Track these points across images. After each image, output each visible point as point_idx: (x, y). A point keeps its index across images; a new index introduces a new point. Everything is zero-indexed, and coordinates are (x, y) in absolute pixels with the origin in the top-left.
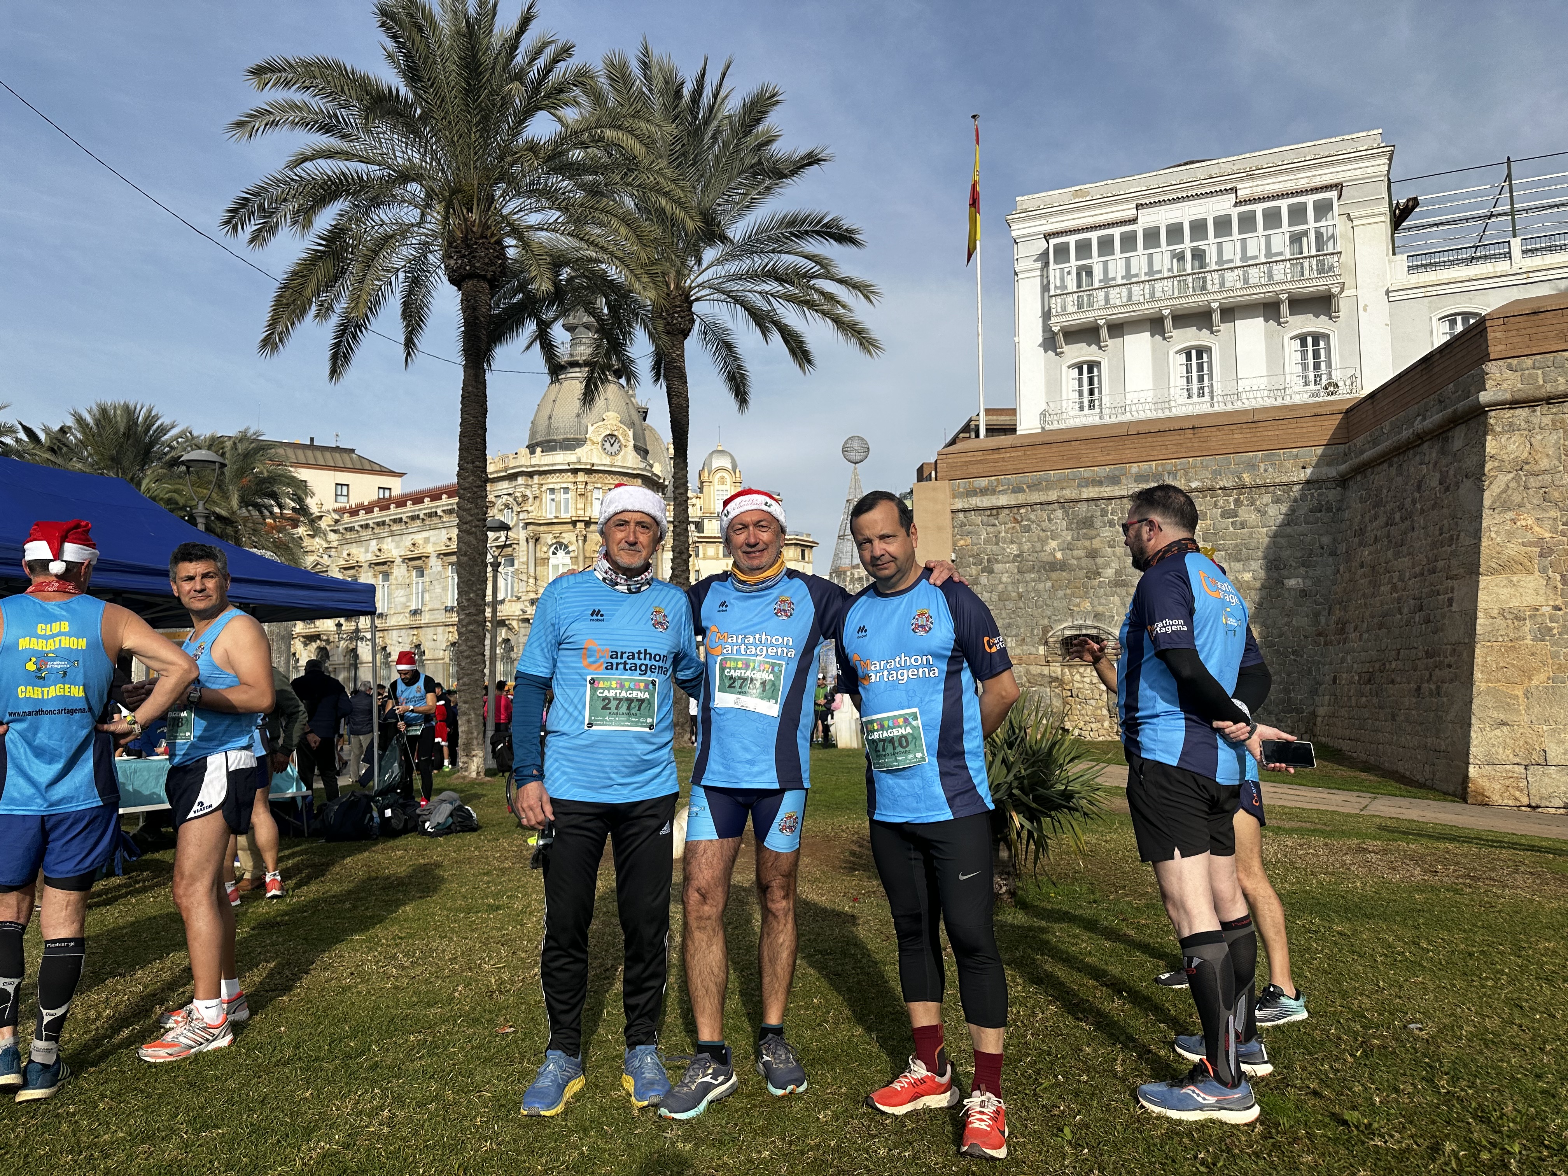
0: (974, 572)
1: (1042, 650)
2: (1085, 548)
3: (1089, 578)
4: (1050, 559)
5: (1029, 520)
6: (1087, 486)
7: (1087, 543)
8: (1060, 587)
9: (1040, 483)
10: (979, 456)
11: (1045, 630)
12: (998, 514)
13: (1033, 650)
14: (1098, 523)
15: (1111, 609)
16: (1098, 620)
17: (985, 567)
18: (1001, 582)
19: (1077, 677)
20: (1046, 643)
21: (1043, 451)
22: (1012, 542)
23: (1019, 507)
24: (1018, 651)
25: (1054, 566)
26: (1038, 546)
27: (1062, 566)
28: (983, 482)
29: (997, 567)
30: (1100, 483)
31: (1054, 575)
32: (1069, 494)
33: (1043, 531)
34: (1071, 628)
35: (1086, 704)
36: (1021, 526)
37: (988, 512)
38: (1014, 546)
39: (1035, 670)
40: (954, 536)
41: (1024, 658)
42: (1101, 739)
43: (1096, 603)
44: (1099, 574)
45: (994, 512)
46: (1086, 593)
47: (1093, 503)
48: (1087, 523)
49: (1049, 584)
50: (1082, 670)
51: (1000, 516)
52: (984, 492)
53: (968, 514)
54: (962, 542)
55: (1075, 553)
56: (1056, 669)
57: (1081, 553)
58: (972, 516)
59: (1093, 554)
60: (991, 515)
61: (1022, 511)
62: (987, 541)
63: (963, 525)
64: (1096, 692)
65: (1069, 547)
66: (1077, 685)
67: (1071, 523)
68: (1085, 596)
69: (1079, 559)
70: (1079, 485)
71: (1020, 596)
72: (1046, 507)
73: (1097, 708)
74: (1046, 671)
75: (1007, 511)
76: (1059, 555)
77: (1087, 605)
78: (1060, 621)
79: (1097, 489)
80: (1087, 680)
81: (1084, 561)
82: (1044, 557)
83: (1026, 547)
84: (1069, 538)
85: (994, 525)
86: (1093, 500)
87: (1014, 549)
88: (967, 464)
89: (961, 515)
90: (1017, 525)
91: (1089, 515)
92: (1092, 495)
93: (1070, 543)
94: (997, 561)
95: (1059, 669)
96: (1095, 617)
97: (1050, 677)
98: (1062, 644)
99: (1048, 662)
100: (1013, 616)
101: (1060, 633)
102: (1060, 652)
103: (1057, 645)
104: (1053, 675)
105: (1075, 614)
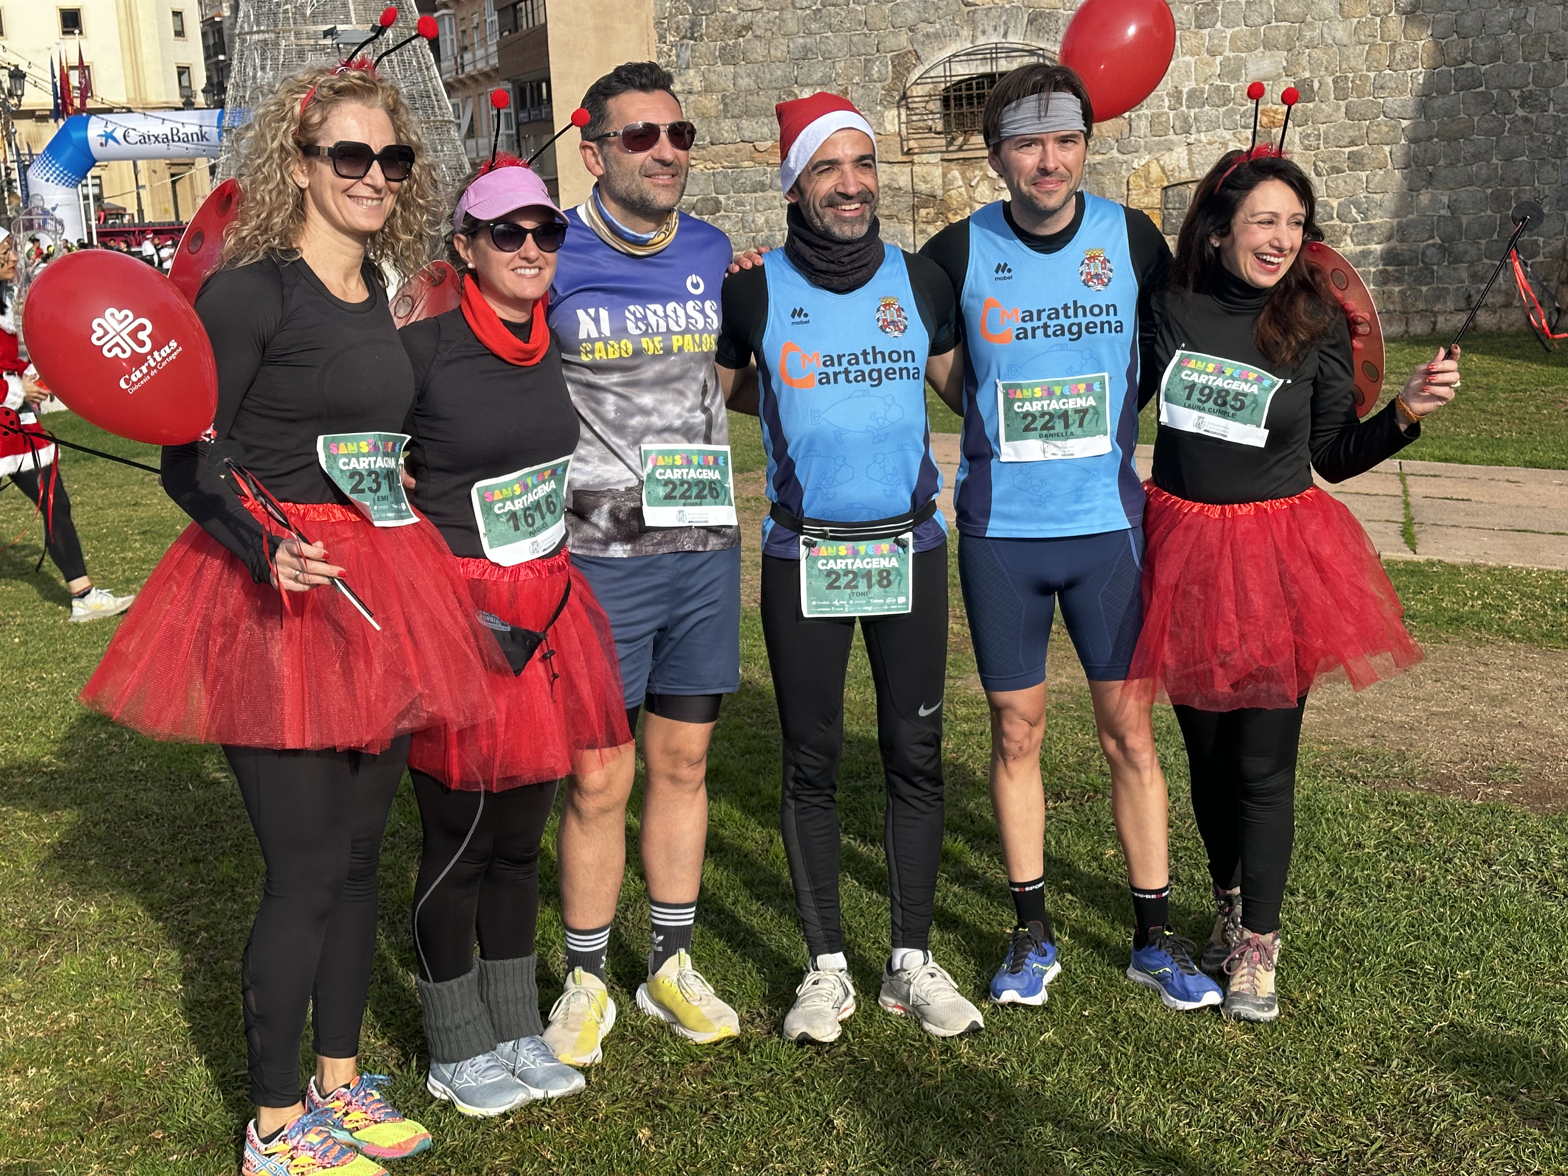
1: (892, 120)
11: (902, 64)
20: (904, 100)
34: (970, 55)
56: (930, 172)
74: (902, 177)
78: (939, 39)
95: (938, 172)
96: (1031, 22)
97: (914, 193)
98: (946, 101)
99: (909, 152)
100: (814, 26)
101: (939, 71)
102: (939, 126)
103: (931, 106)
104: (922, 187)
105: (979, 15)
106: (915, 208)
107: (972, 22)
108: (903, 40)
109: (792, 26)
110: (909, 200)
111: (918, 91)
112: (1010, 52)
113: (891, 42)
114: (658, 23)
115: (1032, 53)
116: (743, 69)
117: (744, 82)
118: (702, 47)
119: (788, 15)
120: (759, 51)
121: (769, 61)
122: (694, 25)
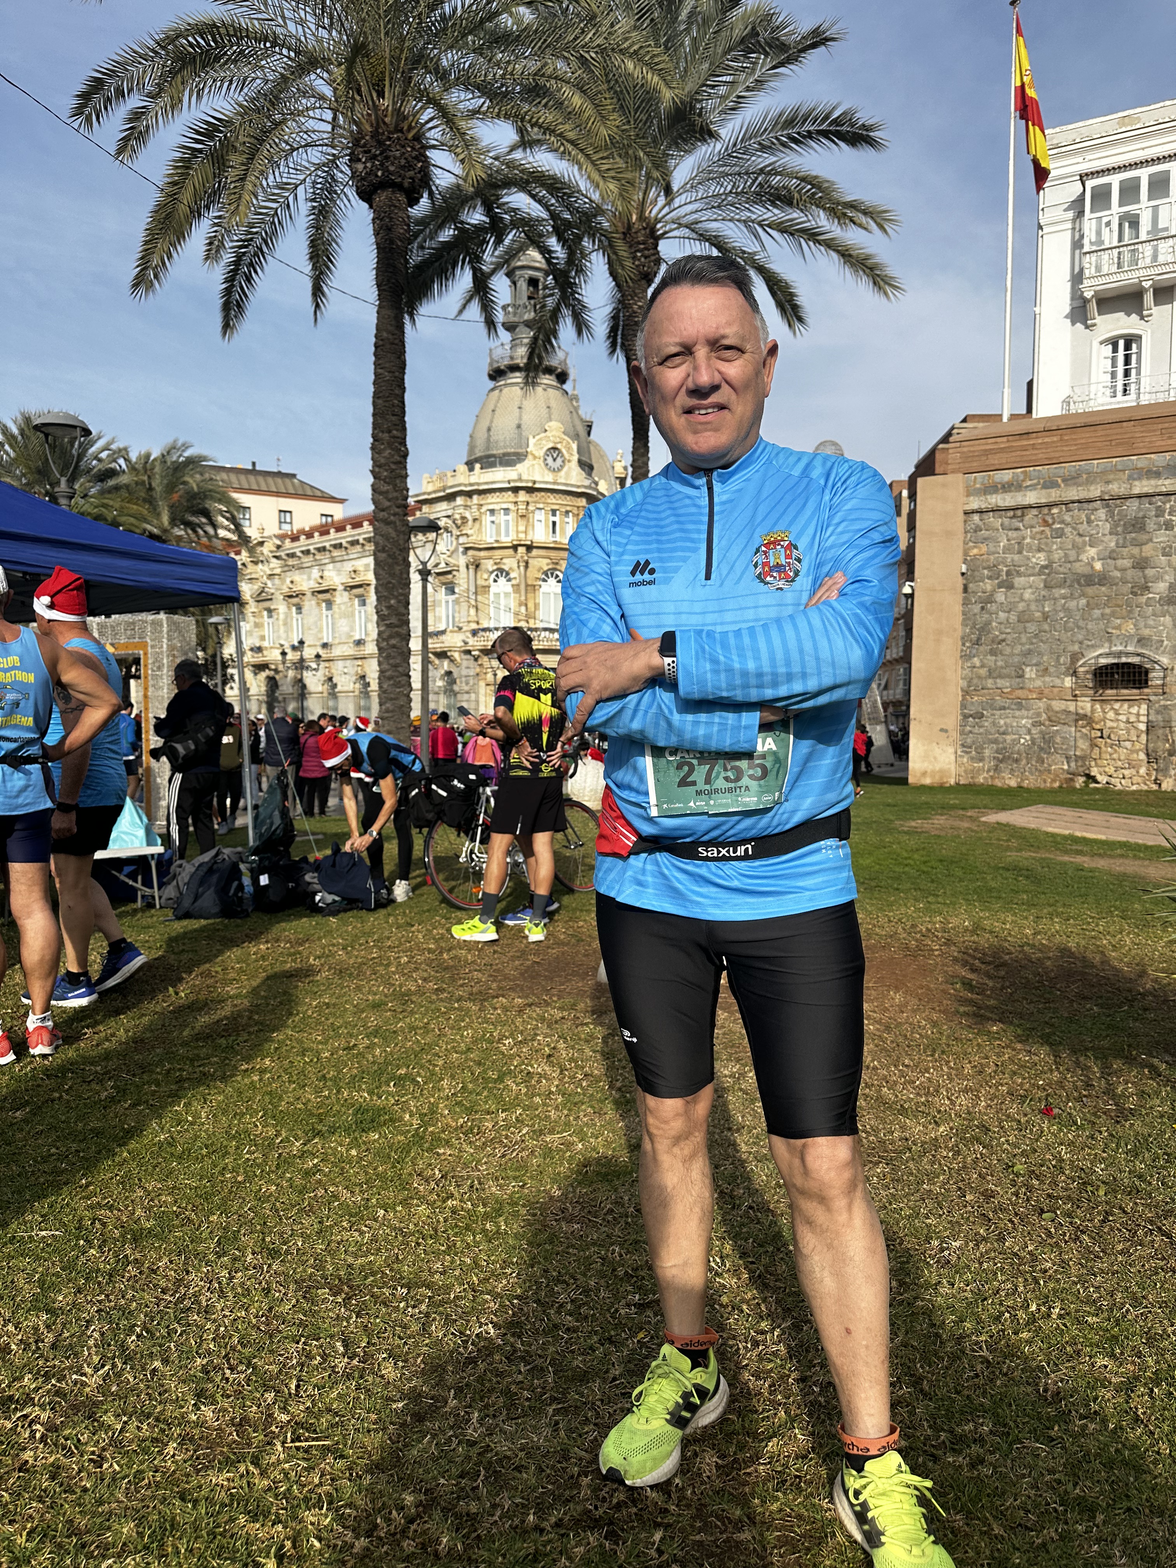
0: (989, 588)
1: (1068, 682)
2: (1133, 556)
3: (1135, 594)
4: (1087, 570)
5: (1062, 522)
6: (1139, 479)
7: (1136, 551)
8: (1097, 606)
9: (1079, 476)
10: (1003, 443)
11: (1075, 657)
12: (1023, 515)
13: (1057, 682)
14: (1151, 525)
15: (1161, 632)
16: (1143, 646)
17: (1003, 581)
18: (1022, 600)
19: (1111, 715)
20: (1075, 673)
21: (1084, 436)
22: (1039, 550)
23: (1050, 506)
24: (1038, 683)
25: (1091, 579)
26: (1072, 554)
27: (1102, 579)
28: (1006, 476)
29: (1019, 581)
30: (1157, 475)
31: (1090, 591)
32: (1116, 488)
33: (1080, 535)
34: (1108, 655)
35: (1119, 746)
36: (1052, 530)
37: (1011, 513)
38: (1042, 555)
39: (1058, 705)
40: (965, 543)
41: (1046, 691)
42: (1134, 788)
43: (1142, 625)
44: (1147, 588)
45: (1019, 513)
46: (1130, 612)
47: (1146, 500)
48: (1138, 525)
49: (1083, 602)
50: (1117, 706)
51: (1026, 518)
52: (1006, 487)
53: (985, 516)
54: (975, 551)
55: (1120, 562)
56: (1085, 705)
57: (1126, 563)
58: (990, 518)
59: (1141, 564)
60: (1014, 517)
61: (1055, 511)
62: (1006, 550)
63: (977, 529)
64: (1133, 732)
65: (1112, 556)
66: (1109, 724)
67: (1117, 526)
68: (1129, 616)
69: (1124, 570)
70: (1130, 478)
71: (1046, 616)
72: (1085, 505)
73: (1132, 752)
74: (1071, 706)
75: (1035, 512)
76: (1098, 566)
77: (1129, 627)
78: (1094, 647)
79: (1153, 482)
80: (1123, 718)
81: (1130, 573)
82: (1079, 568)
83: (1057, 555)
84: (1113, 544)
85: (1017, 529)
86: (1147, 495)
87: (1041, 559)
88: (987, 453)
89: (976, 517)
90: (1047, 529)
91: (1141, 514)
92: (1146, 490)
93: (1113, 551)
94: (1019, 574)
95: (1089, 705)
96: (1139, 641)
97: (1077, 714)
98: (1095, 675)
99: (1076, 696)
100: (1034, 641)
101: (1093, 661)
102: (1091, 685)
103: (1088, 676)
104: (1081, 711)
105: (1114, 638)
106: (1077, 721)
107: (1110, 640)
108: (1076, 648)
109: (1024, 640)
110: (1074, 717)
111: (1082, 669)
112: (1127, 654)
113: (1070, 648)
114: (962, 638)
115: (1138, 655)
116: (1000, 657)
117: (1000, 663)
118: (982, 648)
119: (1023, 636)
120: (1008, 650)
121: (1012, 655)
122: (979, 639)
